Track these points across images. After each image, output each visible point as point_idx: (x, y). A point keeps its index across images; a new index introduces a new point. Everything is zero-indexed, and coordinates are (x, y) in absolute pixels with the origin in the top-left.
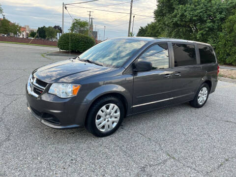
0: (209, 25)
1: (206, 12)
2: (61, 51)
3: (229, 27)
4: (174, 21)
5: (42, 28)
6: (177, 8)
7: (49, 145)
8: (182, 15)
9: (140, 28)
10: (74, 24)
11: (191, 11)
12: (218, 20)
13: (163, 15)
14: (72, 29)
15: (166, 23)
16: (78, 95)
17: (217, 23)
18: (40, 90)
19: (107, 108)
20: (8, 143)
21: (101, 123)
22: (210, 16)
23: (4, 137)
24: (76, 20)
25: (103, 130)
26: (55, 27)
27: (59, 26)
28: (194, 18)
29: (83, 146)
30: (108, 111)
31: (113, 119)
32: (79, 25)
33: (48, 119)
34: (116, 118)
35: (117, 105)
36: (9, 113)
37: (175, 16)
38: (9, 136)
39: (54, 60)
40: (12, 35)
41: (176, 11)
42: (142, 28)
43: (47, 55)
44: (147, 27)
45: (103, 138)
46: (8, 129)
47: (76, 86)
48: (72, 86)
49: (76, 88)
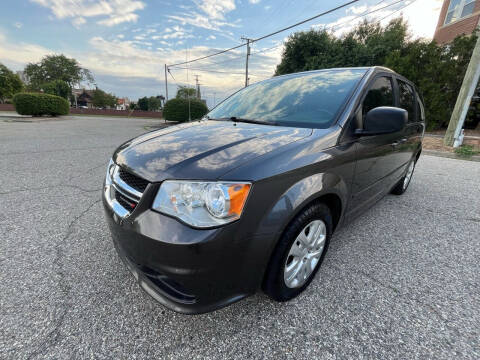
2: (167, 121)
5: (144, 99)
10: (179, 92)
16: (243, 215)
18: (128, 199)
19: (307, 233)
24: (180, 87)
25: (294, 284)
26: (157, 97)
27: (162, 96)
33: (160, 277)
40: (109, 107)
45: (295, 301)
47: (237, 188)
48: (228, 189)
49: (236, 193)
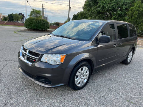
0: (119, 12)
1: (117, 5)
2: (27, 29)
3: (131, 14)
4: (98, 10)
5: (11, 15)
6: (99, 2)
7: (43, 99)
8: (103, 7)
9: (74, 15)
10: (32, 12)
11: (109, 4)
12: (124, 9)
13: (91, 7)
14: (31, 15)
15: (93, 11)
16: (64, 62)
17: (124, 11)
18: (33, 59)
19: (82, 70)
20: (11, 100)
21: (78, 81)
22: (119, 7)
23: (6, 96)
24: (33, 9)
25: (79, 85)
26: (20, 14)
27: (22, 13)
28: (110, 8)
29: (68, 98)
30: (83, 71)
31: (85, 77)
32: (35, 12)
33: (41, 80)
34: (86, 76)
35: (88, 67)
36: (5, 75)
37: (99, 7)
38: (10, 95)
39: (23, 35)
41: (99, 4)
42: (75, 14)
43: (18, 32)
44: (78, 14)
45: (79, 91)
46: (8, 89)
47: (62, 56)
48: (60, 56)
49: (62, 57)
